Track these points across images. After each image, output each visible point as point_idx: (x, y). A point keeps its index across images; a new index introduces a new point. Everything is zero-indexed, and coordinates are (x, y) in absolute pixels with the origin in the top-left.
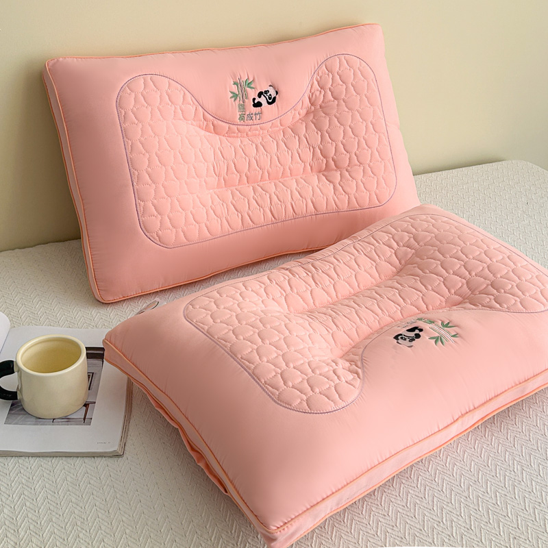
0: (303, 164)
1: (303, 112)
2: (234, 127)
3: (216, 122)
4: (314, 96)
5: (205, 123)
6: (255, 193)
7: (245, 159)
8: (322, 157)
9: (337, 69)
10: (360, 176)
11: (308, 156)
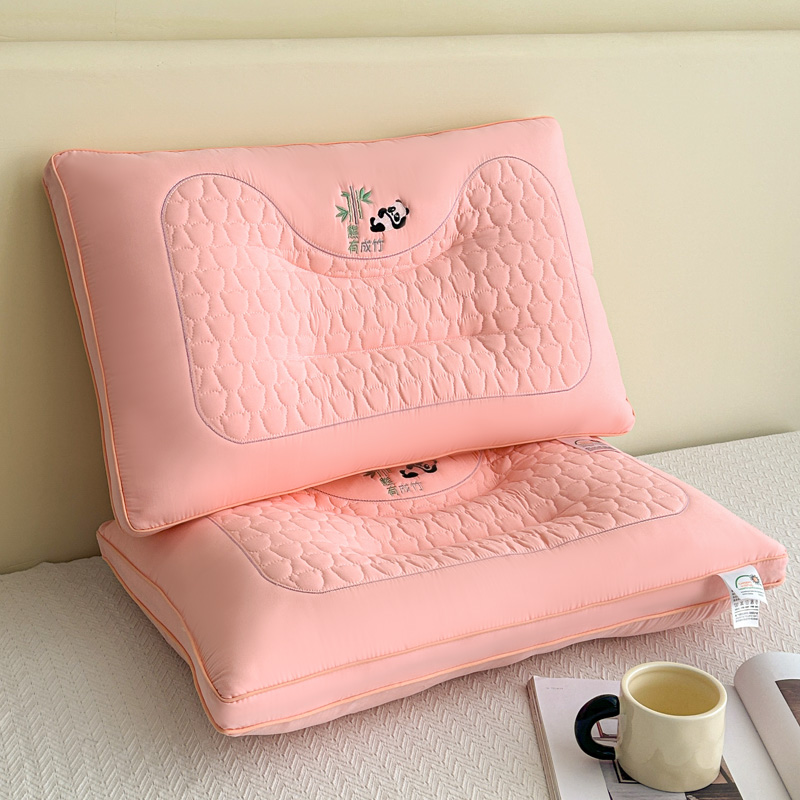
0: (448, 322)
1: (448, 243)
2: (342, 262)
3: (313, 252)
4: (464, 219)
5: (297, 253)
6: (374, 363)
7: (359, 310)
8: (477, 312)
9: (499, 180)
10: (535, 342)
11: (456, 309)
